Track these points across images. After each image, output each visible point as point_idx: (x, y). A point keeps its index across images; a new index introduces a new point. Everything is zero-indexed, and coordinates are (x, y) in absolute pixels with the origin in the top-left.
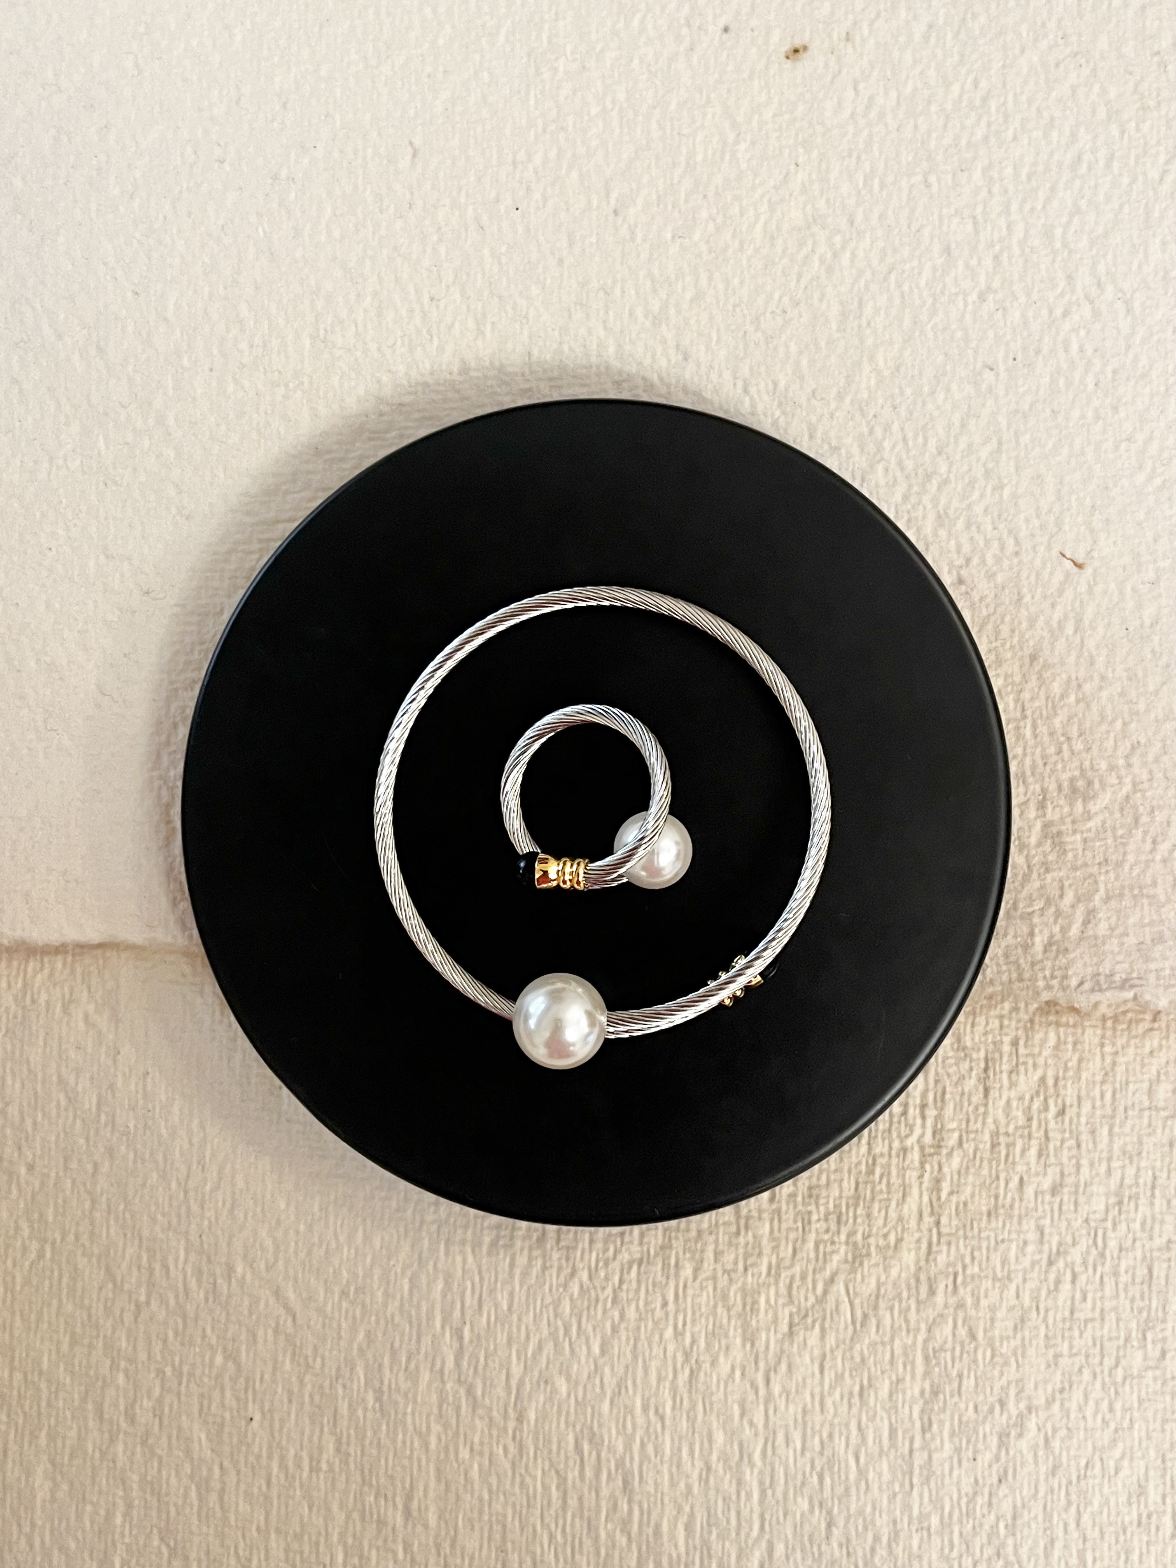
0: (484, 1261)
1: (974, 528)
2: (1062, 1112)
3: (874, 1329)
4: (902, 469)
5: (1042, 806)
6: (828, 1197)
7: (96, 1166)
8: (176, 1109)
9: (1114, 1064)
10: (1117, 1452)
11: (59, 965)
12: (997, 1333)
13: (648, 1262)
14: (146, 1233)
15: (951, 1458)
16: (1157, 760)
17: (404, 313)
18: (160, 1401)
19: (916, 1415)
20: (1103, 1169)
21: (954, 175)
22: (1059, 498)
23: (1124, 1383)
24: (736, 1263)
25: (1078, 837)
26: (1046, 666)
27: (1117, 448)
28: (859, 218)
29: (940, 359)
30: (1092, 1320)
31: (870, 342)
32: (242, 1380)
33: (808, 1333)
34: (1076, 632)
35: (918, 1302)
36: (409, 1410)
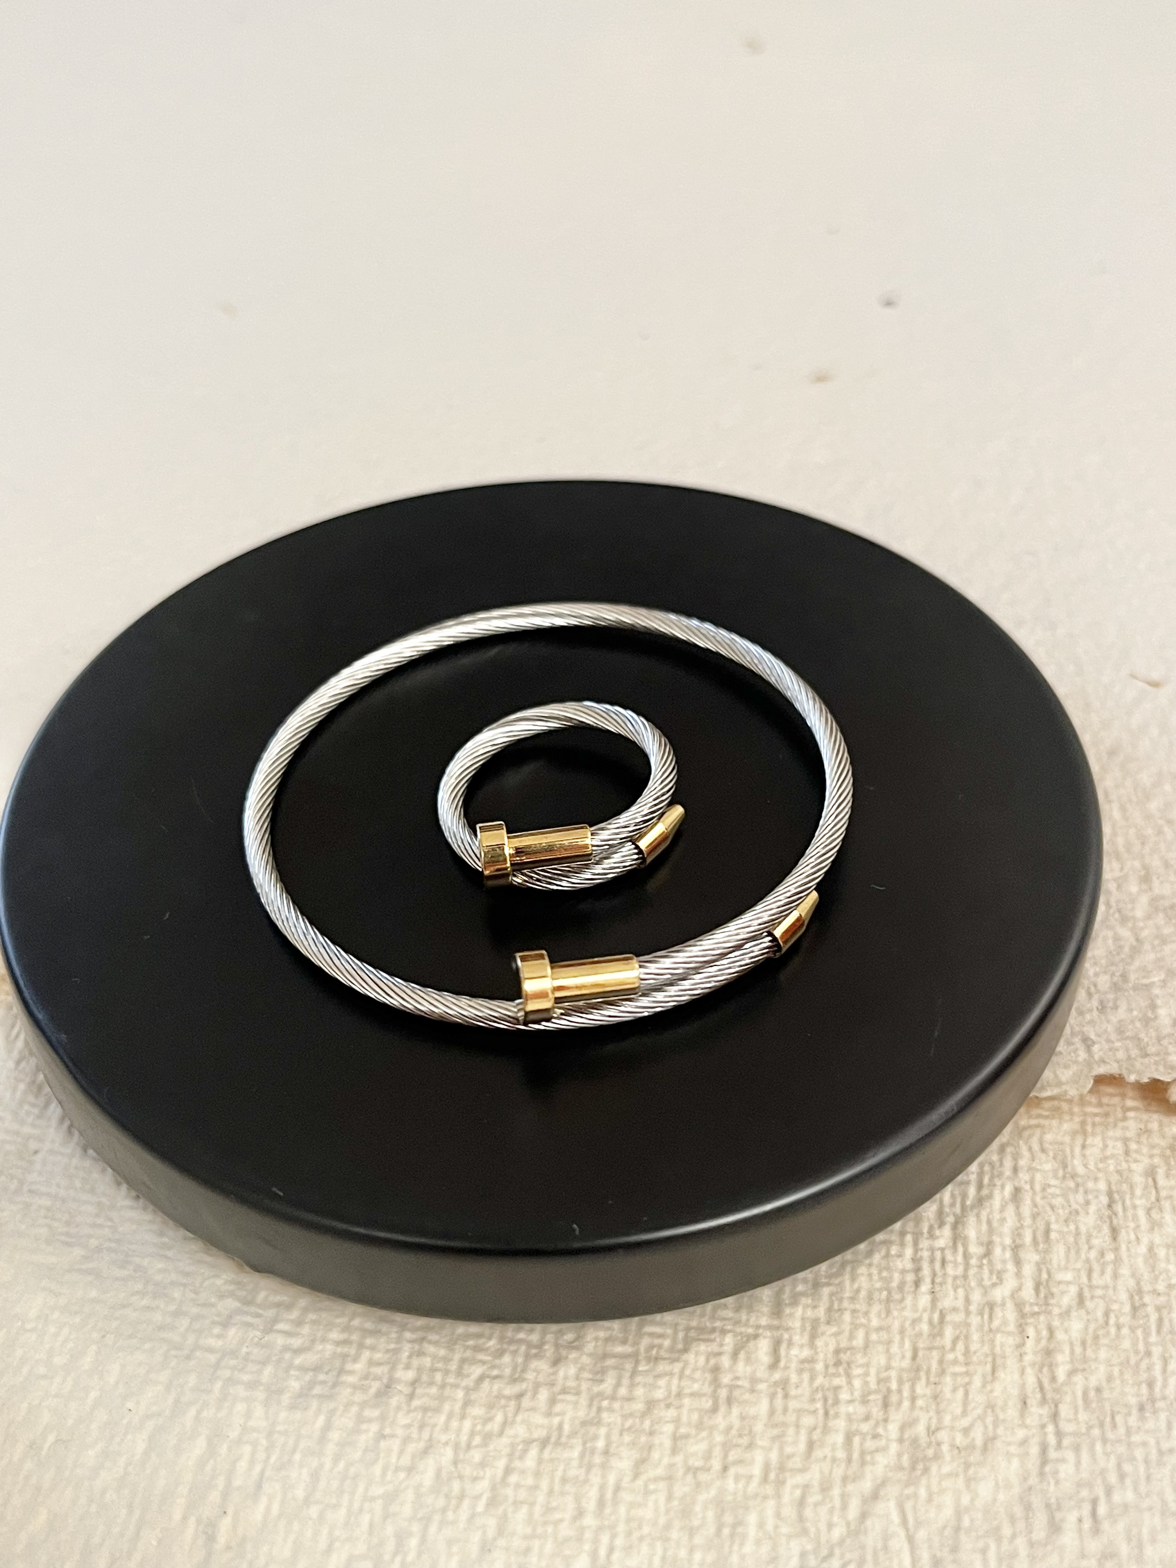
6: (867, 1365)
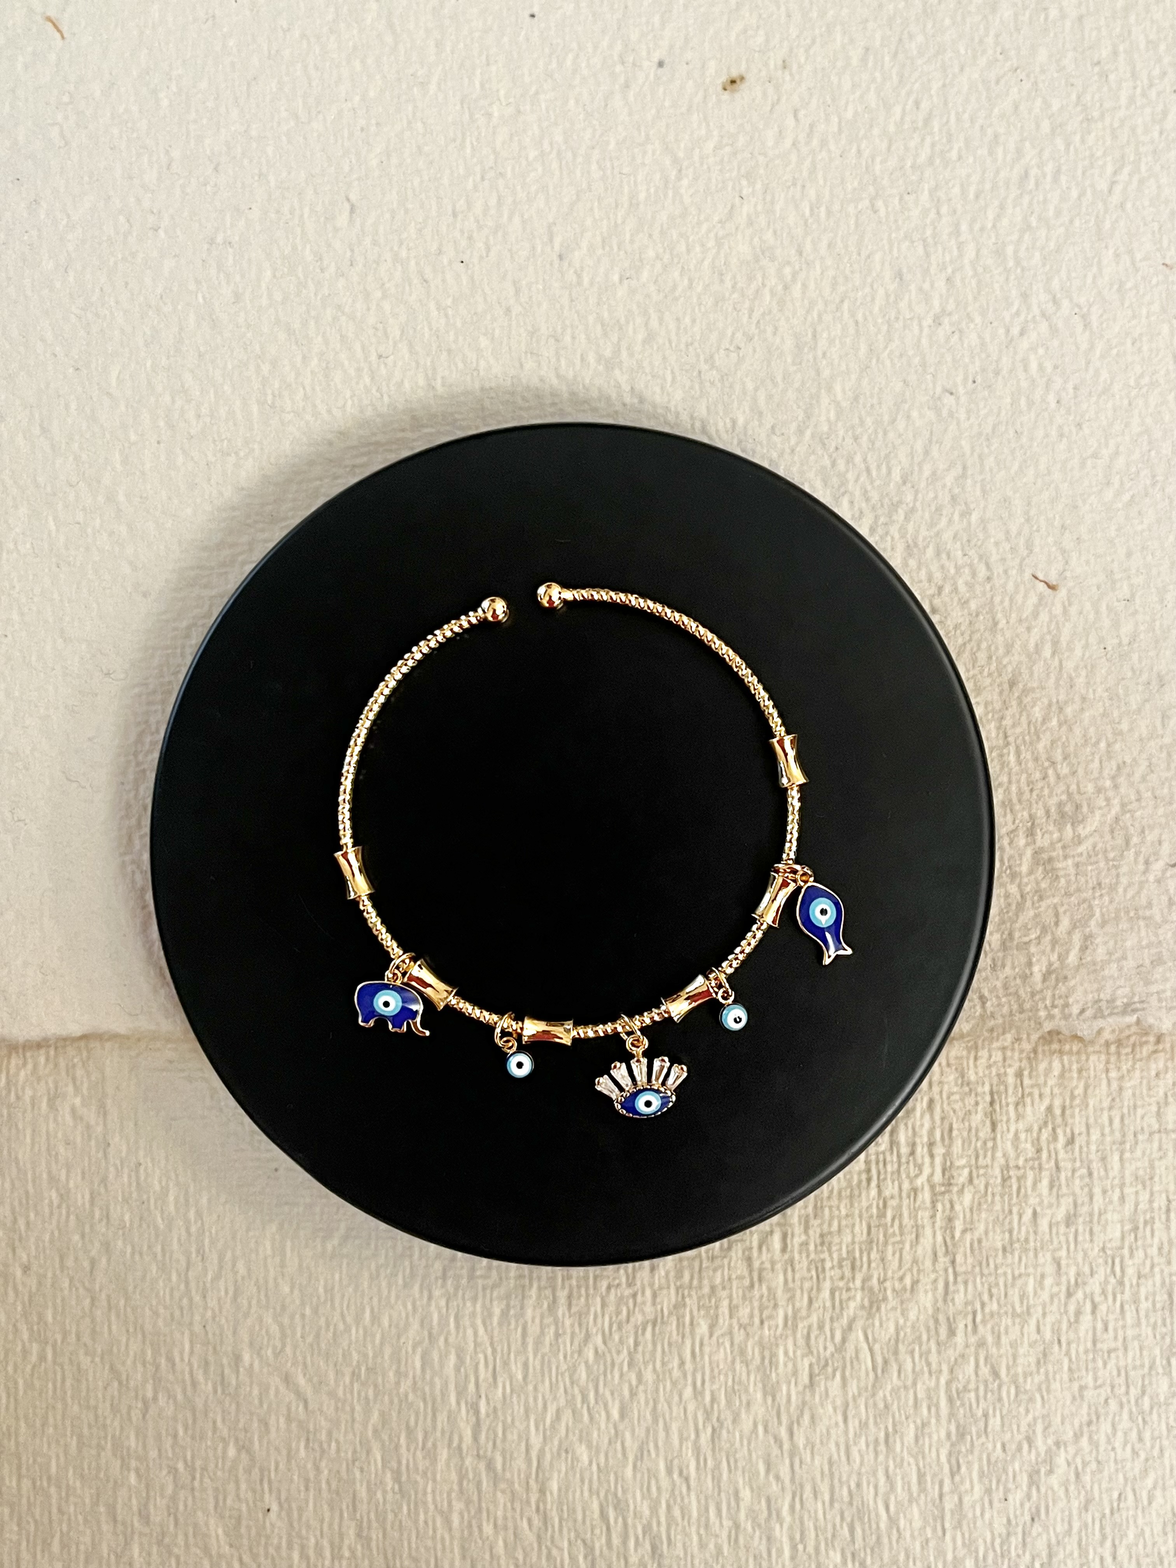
0: (496, 1333)
1: (944, 556)
2: (1071, 1141)
3: (895, 1374)
4: (868, 500)
5: (1031, 833)
7: (93, 1263)
8: (171, 1198)
9: (1121, 1089)
10: (1149, 1482)
11: (42, 1060)
12: (1020, 1370)
13: (663, 1323)
14: (148, 1327)
15: (982, 1499)
16: (1144, 779)
17: (352, 372)
18: (174, 1498)
19: (943, 1458)
20: (1116, 1197)
21: (901, 199)
22: (1028, 520)
23: (1151, 1413)
24: (751, 1316)
25: (1070, 862)
26: (1026, 691)
27: (1083, 464)
28: (808, 247)
29: (899, 386)
30: (1115, 1350)
31: (826, 373)
32: (256, 1471)
33: (829, 1384)
34: (1054, 653)
35: (938, 1344)
36: (429, 1490)
